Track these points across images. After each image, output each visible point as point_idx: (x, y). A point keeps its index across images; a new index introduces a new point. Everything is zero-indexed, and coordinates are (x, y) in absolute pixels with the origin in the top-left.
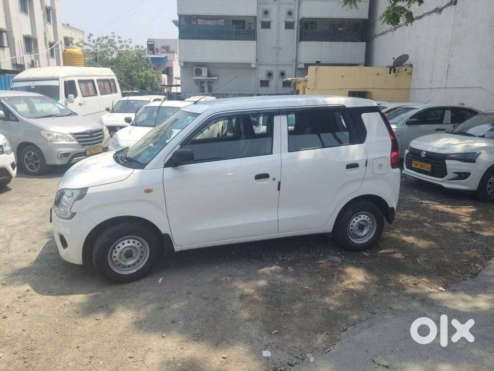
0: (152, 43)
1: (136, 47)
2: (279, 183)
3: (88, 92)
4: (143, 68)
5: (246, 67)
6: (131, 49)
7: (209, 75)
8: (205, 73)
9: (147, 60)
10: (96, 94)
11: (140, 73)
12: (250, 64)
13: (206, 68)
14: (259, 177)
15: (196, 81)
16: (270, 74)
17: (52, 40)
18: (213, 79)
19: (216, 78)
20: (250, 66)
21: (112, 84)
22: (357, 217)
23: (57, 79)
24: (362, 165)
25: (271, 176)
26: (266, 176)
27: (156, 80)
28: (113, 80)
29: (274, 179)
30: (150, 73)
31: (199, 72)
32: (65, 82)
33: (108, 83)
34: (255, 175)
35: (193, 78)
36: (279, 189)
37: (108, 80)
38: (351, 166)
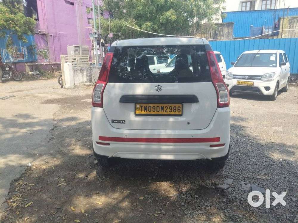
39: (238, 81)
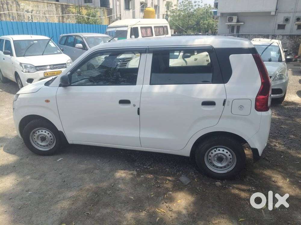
0: (218, 2)
1: (205, 5)
2: (139, 109)
3: (147, 34)
4: (208, 19)
5: (267, 14)
6: (202, 6)
7: (238, 21)
8: (235, 19)
9: (211, 13)
10: (152, 35)
11: (205, 22)
12: (271, 12)
13: (236, 17)
14: (122, 102)
15: (229, 26)
16: (287, 20)
17: (156, 4)
18: (241, 24)
19: (243, 23)
20: (270, 14)
21: (165, 29)
22: (215, 149)
23: (127, 26)
24: (219, 104)
25: (132, 103)
26: (127, 102)
27: (215, 26)
28: (166, 27)
29: (134, 106)
30: (211, 21)
31: (231, 20)
32: (131, 28)
33: (162, 29)
34: (119, 100)
35: (226, 24)
36: (139, 113)
37: (163, 27)
38: (206, 103)
39: (44, 72)
